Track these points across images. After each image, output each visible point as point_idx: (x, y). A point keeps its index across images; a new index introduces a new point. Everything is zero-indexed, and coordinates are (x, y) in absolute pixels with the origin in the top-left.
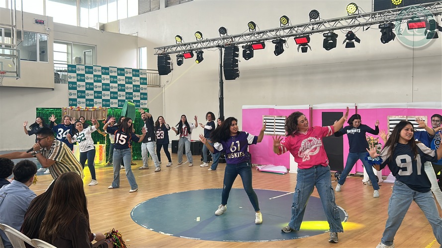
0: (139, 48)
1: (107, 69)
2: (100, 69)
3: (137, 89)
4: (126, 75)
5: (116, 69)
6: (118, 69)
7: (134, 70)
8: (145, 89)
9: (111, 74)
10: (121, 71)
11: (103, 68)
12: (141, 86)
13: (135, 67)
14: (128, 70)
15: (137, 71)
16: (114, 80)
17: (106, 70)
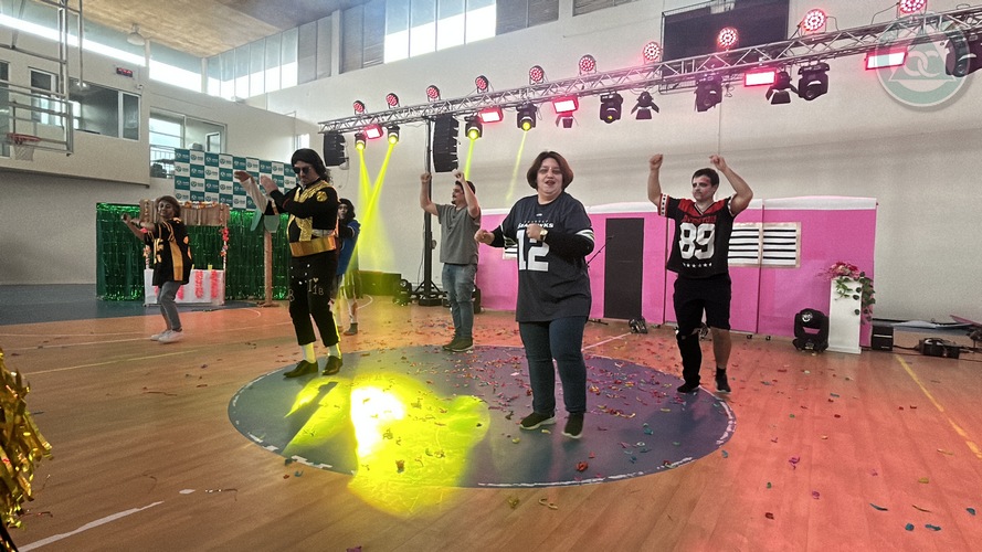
0: (296, 136)
1: (243, 160)
2: (231, 159)
4: (273, 173)
5: (257, 163)
6: (261, 162)
7: (286, 166)
10: (266, 166)
11: (235, 159)
14: (278, 166)
17: (240, 162)
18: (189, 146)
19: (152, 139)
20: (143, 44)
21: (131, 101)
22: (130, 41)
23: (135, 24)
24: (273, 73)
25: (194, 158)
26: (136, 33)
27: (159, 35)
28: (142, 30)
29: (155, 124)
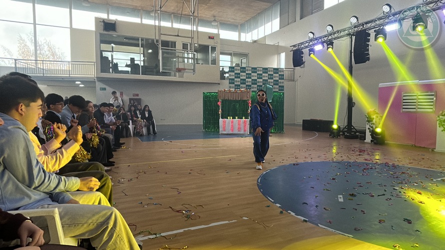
0: (279, 54)
1: (256, 68)
2: (251, 68)
3: (276, 82)
4: (269, 73)
5: (262, 69)
6: (263, 69)
7: (274, 69)
8: (283, 83)
9: (258, 72)
10: (266, 70)
11: (252, 68)
12: (279, 81)
13: (276, 67)
14: (271, 69)
15: (277, 69)
16: (260, 76)
17: (254, 70)
18: (234, 65)
19: (221, 64)
20: (217, 24)
21: (214, 49)
22: (213, 24)
23: (214, 16)
24: (268, 25)
25: (236, 70)
26: (215, 20)
27: (223, 19)
28: (217, 18)
29: (222, 57)
